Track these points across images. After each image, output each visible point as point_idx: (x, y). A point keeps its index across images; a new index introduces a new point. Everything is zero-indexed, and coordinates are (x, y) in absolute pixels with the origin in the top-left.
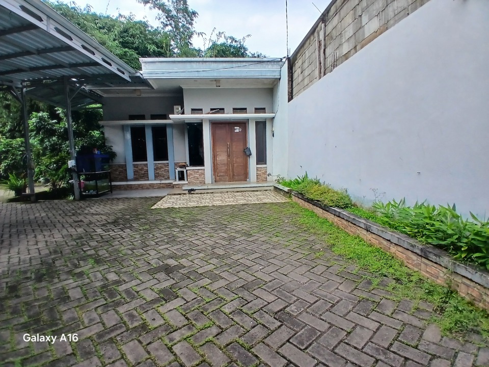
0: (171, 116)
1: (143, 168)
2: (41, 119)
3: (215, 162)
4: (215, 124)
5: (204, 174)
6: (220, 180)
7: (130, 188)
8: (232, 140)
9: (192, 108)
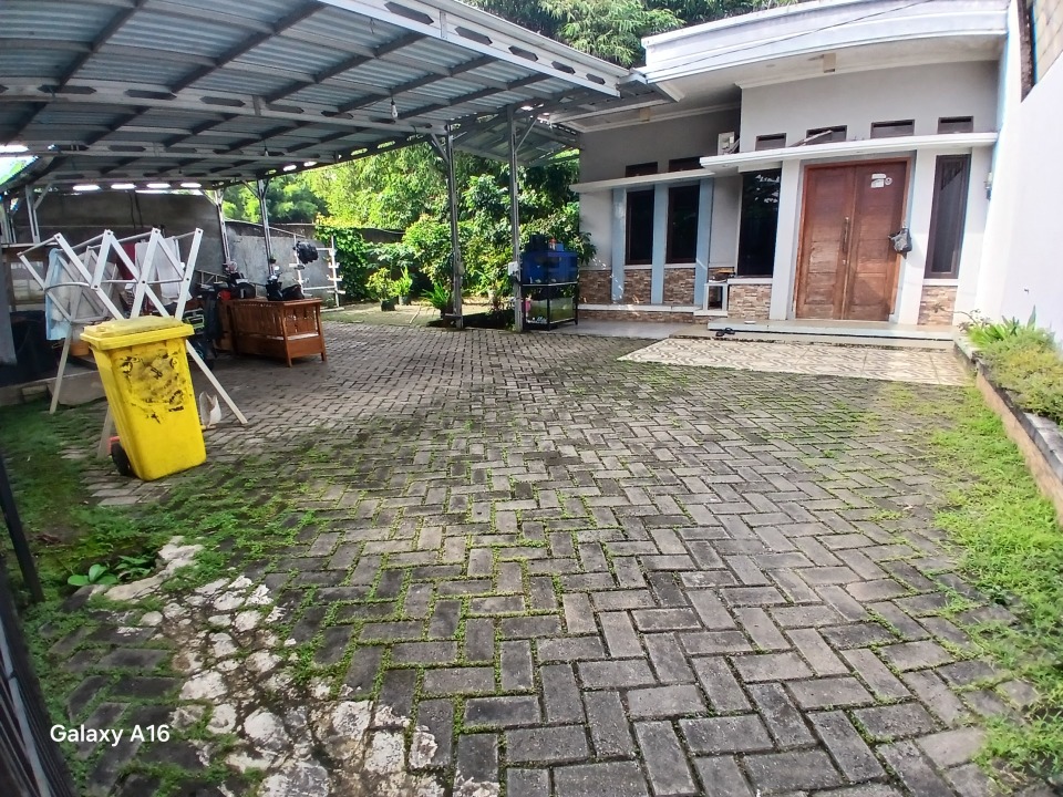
0: (703, 161)
1: (642, 279)
2: (483, 188)
3: (805, 266)
4: (816, 172)
5: (768, 296)
6: (812, 313)
7: (612, 317)
8: (859, 212)
9: (760, 135)
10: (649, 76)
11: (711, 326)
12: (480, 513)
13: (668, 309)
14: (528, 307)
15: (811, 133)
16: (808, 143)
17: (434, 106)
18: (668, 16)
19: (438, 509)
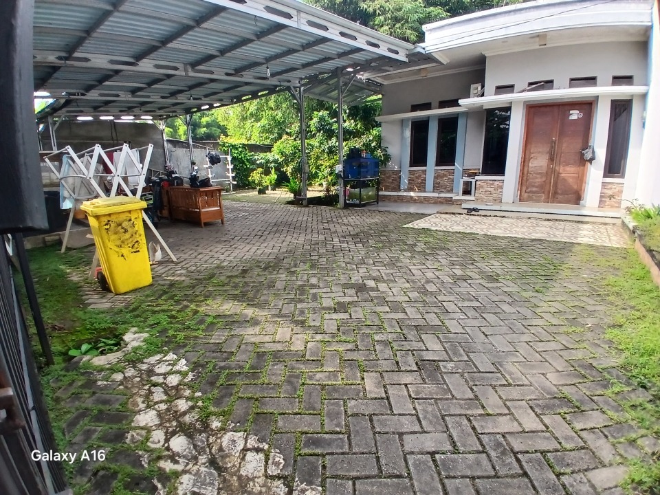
0: (461, 102)
1: (420, 176)
2: (321, 119)
3: (526, 169)
4: (533, 109)
5: (501, 187)
6: (530, 199)
7: (401, 200)
8: (561, 134)
9: (497, 85)
10: (427, 49)
11: (464, 206)
12: (314, 320)
13: (436, 195)
14: (348, 193)
15: (531, 84)
16: (529, 91)
17: (293, 69)
18: (440, 11)
19: (289, 317)
